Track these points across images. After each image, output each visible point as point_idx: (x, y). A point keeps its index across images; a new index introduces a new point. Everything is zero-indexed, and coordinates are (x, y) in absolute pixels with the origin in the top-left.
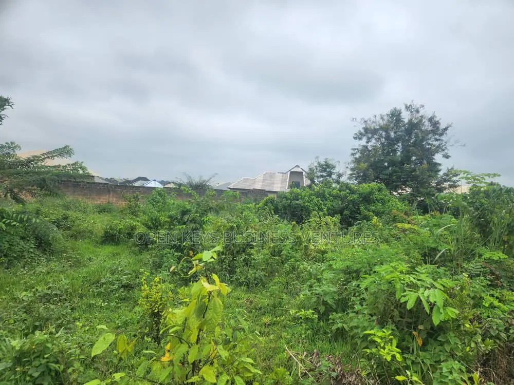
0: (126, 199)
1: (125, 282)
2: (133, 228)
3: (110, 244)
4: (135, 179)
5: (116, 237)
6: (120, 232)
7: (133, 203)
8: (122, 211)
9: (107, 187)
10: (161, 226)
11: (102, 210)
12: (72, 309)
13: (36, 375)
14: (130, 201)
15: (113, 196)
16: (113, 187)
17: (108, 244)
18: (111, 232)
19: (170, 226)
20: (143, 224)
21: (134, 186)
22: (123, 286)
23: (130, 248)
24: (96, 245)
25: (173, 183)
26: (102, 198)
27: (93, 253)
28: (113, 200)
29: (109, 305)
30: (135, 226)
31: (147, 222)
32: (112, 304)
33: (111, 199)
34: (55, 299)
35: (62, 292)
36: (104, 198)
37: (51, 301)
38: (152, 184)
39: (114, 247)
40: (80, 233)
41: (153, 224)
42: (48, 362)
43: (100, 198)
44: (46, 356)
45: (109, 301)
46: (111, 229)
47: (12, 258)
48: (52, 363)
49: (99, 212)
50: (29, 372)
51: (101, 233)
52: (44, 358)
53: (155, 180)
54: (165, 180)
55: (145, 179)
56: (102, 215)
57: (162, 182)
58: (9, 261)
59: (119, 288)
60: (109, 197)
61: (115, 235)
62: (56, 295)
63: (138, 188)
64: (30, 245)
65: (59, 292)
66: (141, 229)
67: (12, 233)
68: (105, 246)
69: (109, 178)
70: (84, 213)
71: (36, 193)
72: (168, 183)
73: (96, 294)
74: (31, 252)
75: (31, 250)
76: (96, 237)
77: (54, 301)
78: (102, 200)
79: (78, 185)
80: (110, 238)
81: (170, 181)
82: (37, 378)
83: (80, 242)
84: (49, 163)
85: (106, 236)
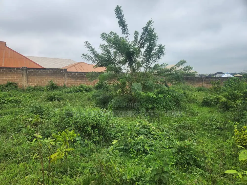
0: (212, 84)
1: (218, 126)
2: (218, 99)
3: (206, 106)
4: (215, 74)
5: (210, 103)
6: (211, 100)
7: (216, 86)
8: (210, 91)
9: (202, 78)
10: (237, 98)
11: (199, 90)
12: (194, 134)
13: (188, 158)
14: (215, 85)
15: (204, 83)
16: (205, 78)
17: (205, 106)
18: (207, 100)
19: (244, 98)
20: (225, 97)
21: (215, 77)
22: (218, 128)
23: (218, 109)
24: (199, 106)
25: (240, 74)
26: (199, 84)
27: (198, 110)
28: (205, 85)
29: (211, 136)
30: (220, 98)
31: (228, 96)
32: (213, 136)
33: (203, 85)
34: (186, 128)
35: (189, 126)
36: (200, 84)
37: (185, 128)
38: (226, 75)
39: (209, 108)
40: (191, 100)
41: (232, 97)
42: (191, 154)
43: (198, 84)
44: (191, 152)
45: (212, 134)
46: (206, 98)
47: (167, 109)
48: (193, 155)
49: (198, 91)
50: (185, 156)
51: (202, 101)
52: (190, 152)
53: (228, 73)
54: (234, 73)
55: (222, 73)
56: (200, 92)
57: (232, 74)
58: (166, 110)
59: (216, 129)
60: (203, 84)
61: (209, 102)
62: (187, 126)
63: (218, 78)
64: (173, 104)
65: (188, 126)
66: (224, 99)
67: (167, 99)
68: (204, 108)
69: (201, 74)
70: (191, 91)
71: (173, 83)
72: (236, 74)
73: (204, 129)
74: (174, 107)
75: (174, 106)
76: (199, 102)
77: (186, 129)
78: (199, 85)
79: (188, 78)
80: (206, 103)
81: (237, 73)
82: (188, 159)
83: (192, 105)
84: (178, 69)
85: (204, 102)
